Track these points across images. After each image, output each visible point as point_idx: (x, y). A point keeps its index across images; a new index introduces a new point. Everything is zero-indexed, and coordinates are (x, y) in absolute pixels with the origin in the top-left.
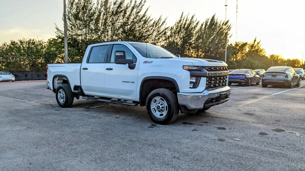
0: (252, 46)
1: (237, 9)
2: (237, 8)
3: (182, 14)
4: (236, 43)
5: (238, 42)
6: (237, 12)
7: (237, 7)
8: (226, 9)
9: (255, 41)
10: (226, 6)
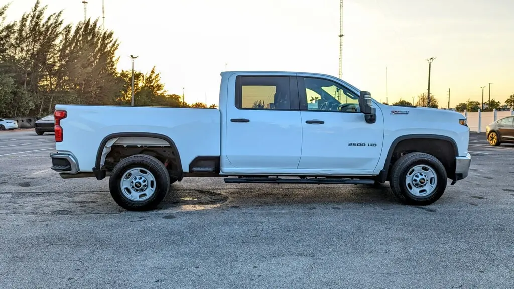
0: (149, 80)
1: (103, 13)
2: (103, 11)
3: (37, 3)
4: (123, 71)
5: (127, 71)
6: (104, 17)
7: (103, 8)
8: (85, 8)
9: (152, 72)
10: (84, 2)
